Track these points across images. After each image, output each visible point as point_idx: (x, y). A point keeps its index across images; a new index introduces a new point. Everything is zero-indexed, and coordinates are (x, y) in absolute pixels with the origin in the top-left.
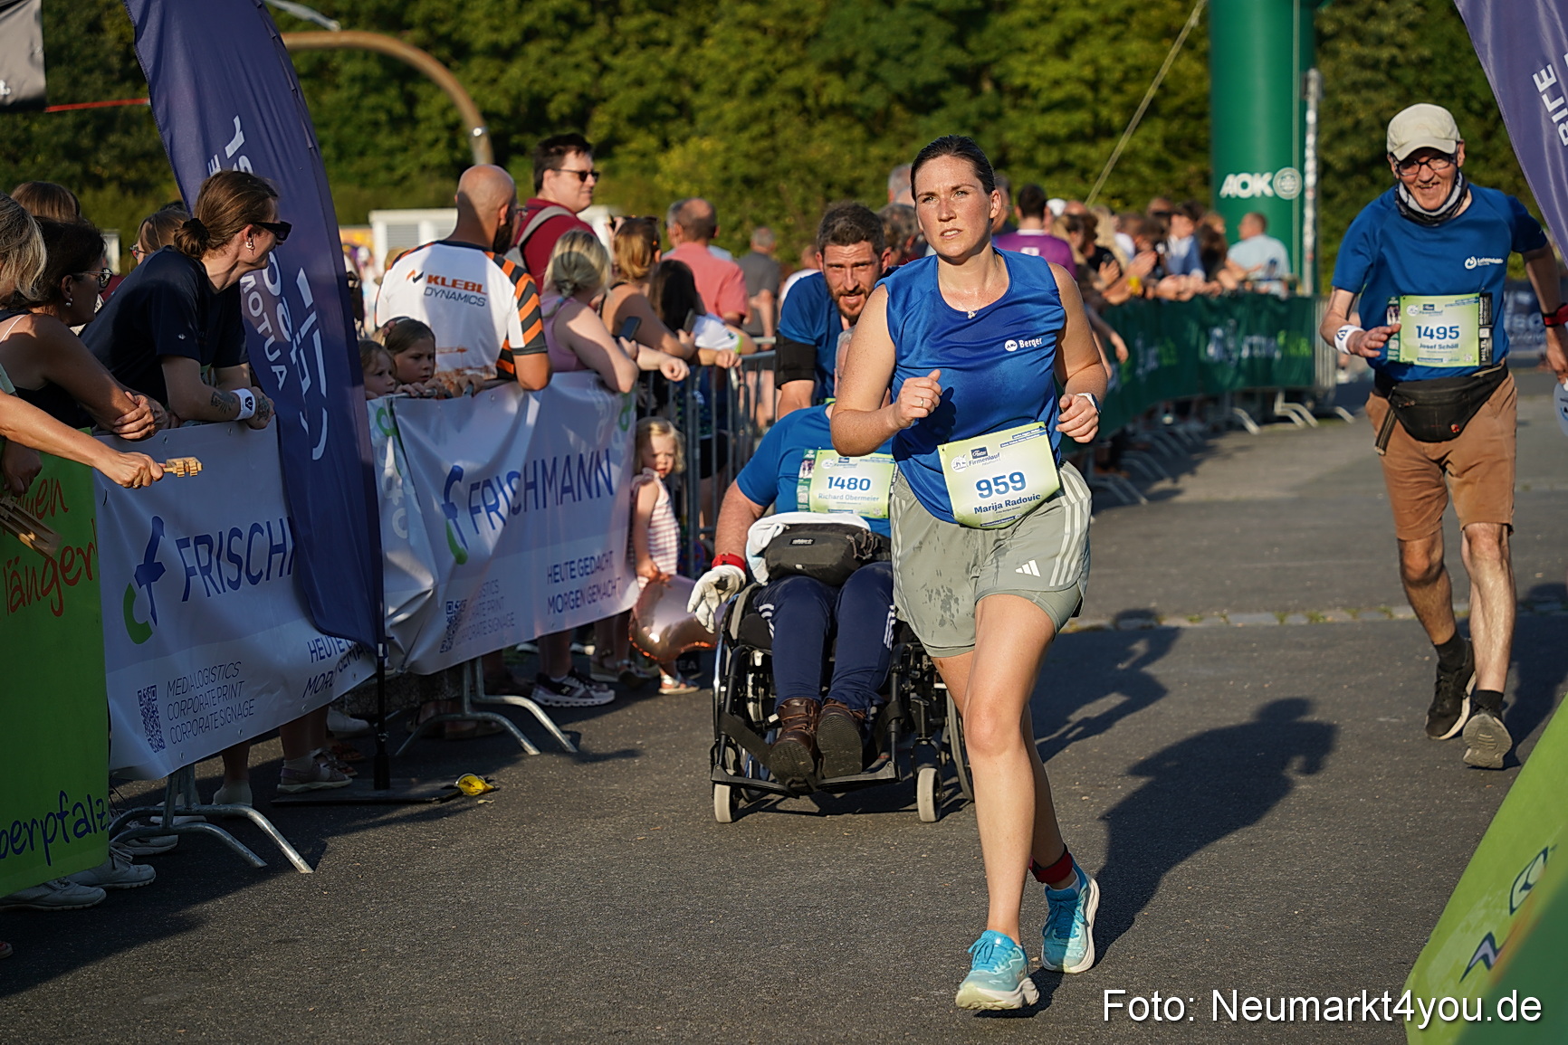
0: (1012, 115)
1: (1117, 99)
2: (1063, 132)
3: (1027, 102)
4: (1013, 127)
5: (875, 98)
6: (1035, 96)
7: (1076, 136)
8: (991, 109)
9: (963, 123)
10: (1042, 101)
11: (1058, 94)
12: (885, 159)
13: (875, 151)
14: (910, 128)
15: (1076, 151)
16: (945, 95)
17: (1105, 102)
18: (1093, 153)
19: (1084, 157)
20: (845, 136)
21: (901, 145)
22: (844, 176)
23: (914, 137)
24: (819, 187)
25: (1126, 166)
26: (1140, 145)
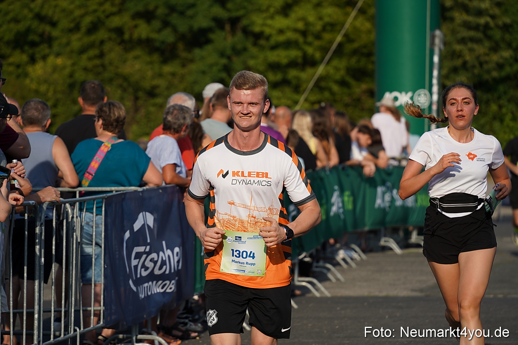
0: (254, 50)
1: (317, 43)
2: (284, 61)
3: (262, 42)
4: (253, 57)
5: (168, 36)
6: (268, 38)
7: (293, 64)
8: (239, 47)
9: (222, 54)
10: (273, 41)
11: (281, 38)
12: (173, 74)
13: (167, 69)
14: (189, 56)
15: (293, 73)
16: (212, 36)
17: (310, 44)
18: (304, 75)
19: (298, 78)
20: (148, 59)
21: (184, 66)
22: (147, 85)
23: (192, 61)
24: (130, 90)
25: (323, 84)
26: (332, 71)
